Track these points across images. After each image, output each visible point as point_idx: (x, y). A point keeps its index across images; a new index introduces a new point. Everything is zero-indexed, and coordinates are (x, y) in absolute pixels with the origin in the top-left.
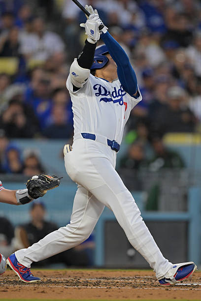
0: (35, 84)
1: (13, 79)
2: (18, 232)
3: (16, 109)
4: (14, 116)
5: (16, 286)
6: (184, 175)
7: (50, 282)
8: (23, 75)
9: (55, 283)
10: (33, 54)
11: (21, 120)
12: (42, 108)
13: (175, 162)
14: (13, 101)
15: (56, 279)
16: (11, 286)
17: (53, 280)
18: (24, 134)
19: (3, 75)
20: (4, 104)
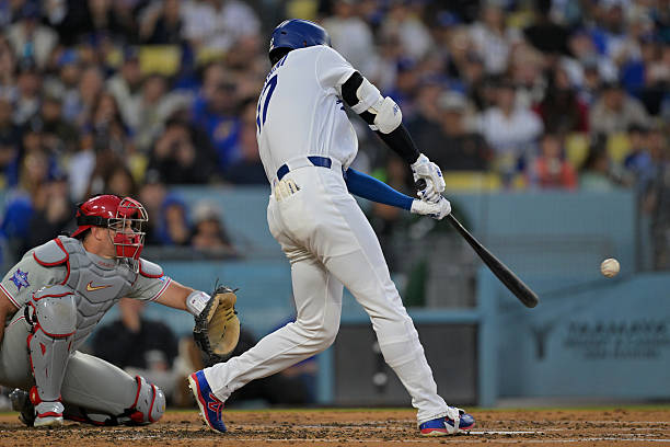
0: (210, 92)
1: (172, 83)
2: (184, 347)
3: (178, 134)
4: (175, 146)
5: (182, 440)
7: (240, 432)
8: (190, 75)
9: (250, 433)
10: (206, 39)
11: (187, 154)
12: (223, 131)
14: (172, 122)
15: (252, 428)
16: (175, 440)
17: (246, 428)
18: (192, 177)
19: (155, 75)
20: (157, 126)
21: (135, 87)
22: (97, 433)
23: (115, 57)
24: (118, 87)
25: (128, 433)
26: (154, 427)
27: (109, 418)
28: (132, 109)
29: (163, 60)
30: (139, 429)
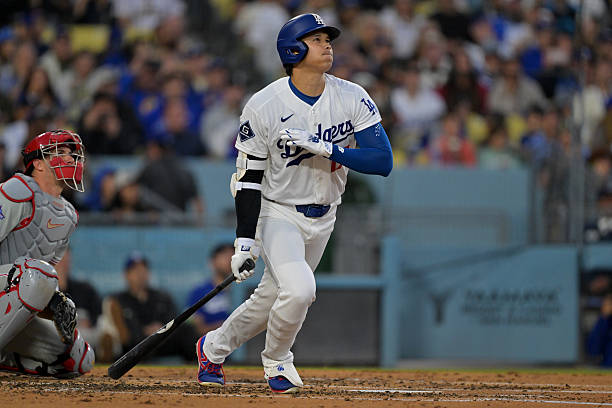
0: (136, 67)
1: (101, 60)
3: (105, 107)
4: (102, 119)
5: (105, 393)
6: (374, 215)
7: (159, 387)
8: (119, 52)
9: (168, 388)
11: (113, 126)
12: (148, 106)
13: (360, 195)
15: (169, 383)
16: (97, 393)
17: (164, 383)
19: (84, 52)
20: (86, 99)
21: (66, 63)
22: (24, 385)
23: (48, 34)
24: (50, 63)
25: (54, 385)
26: (79, 380)
27: (40, 364)
28: (63, 84)
29: (92, 38)
30: (64, 382)
